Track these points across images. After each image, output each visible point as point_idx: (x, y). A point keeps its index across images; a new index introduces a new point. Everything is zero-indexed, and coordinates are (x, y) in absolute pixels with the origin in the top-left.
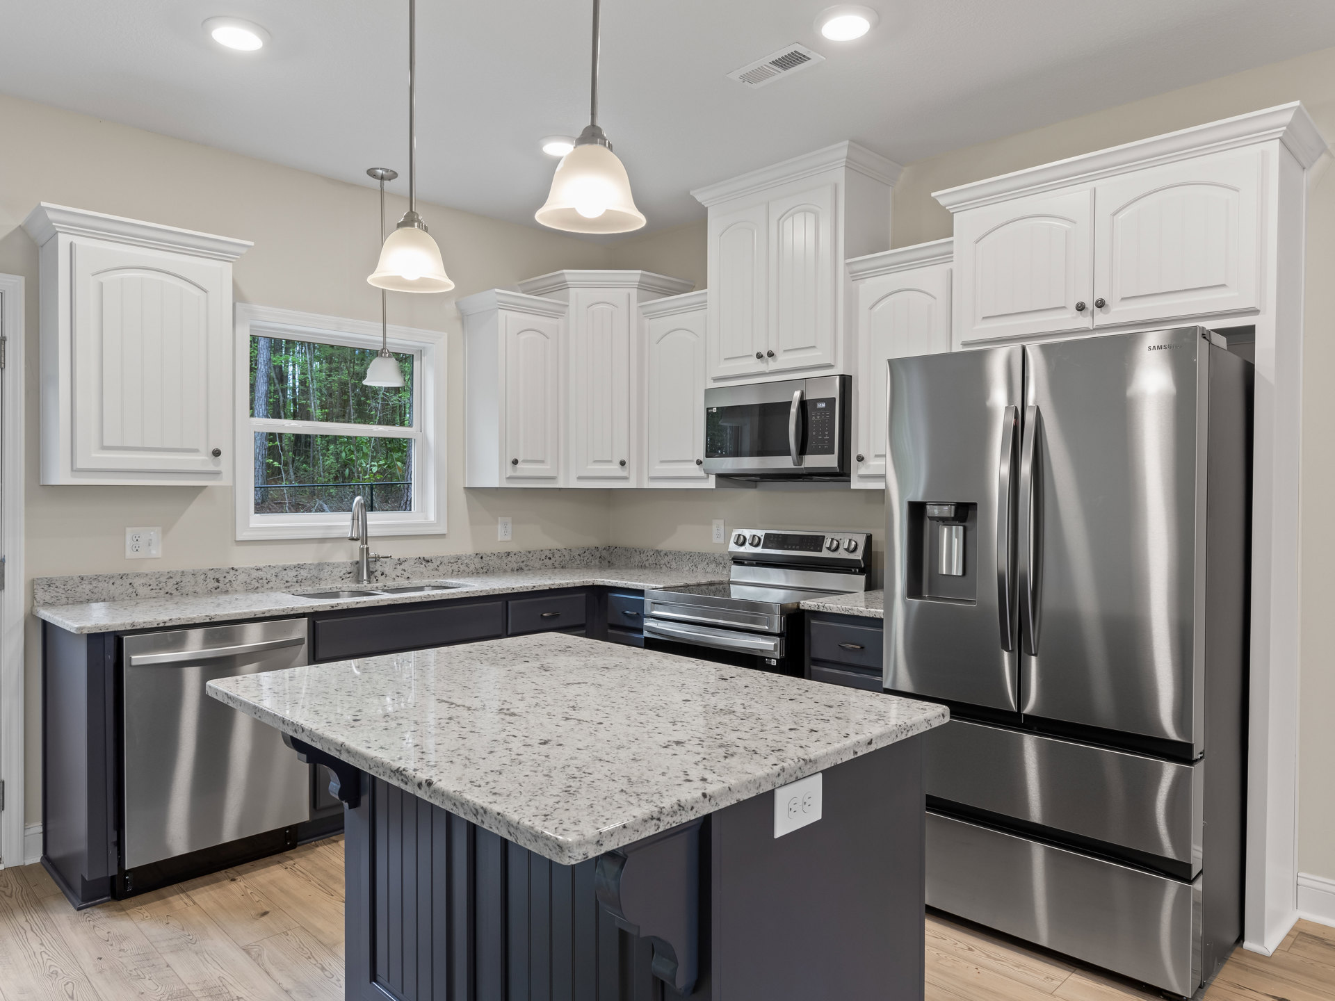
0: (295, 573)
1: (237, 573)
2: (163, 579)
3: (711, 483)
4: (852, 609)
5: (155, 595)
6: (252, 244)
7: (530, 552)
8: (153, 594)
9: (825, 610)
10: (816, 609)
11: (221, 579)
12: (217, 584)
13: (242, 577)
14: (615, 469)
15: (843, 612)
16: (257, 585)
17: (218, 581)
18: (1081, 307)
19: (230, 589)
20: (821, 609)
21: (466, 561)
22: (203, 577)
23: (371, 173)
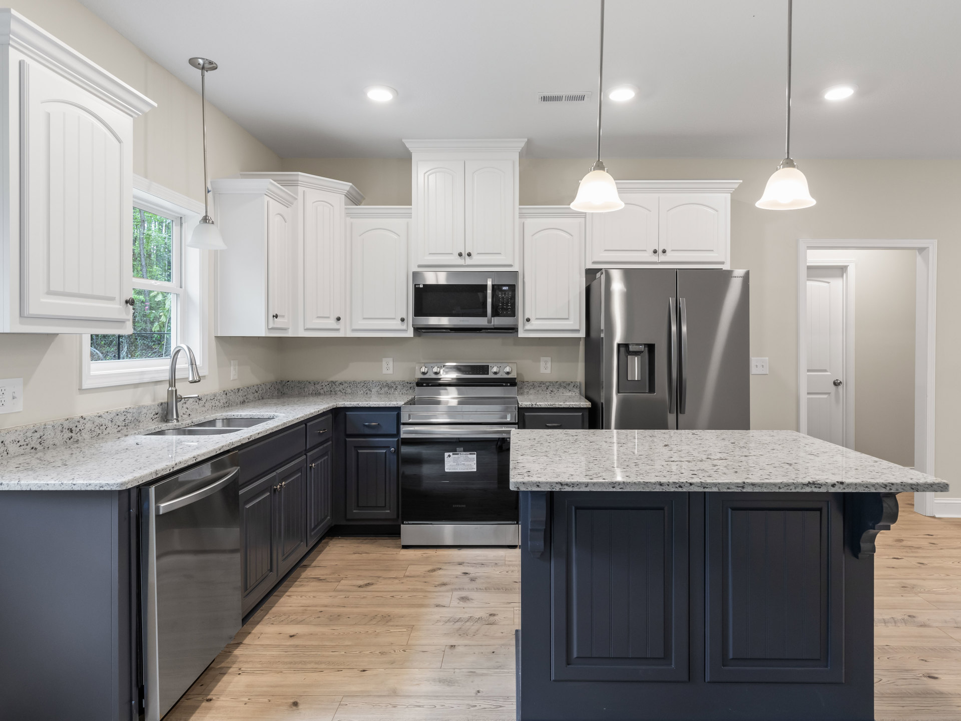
0: (123, 418)
1: (85, 421)
2: (29, 434)
3: (410, 333)
4: (555, 404)
5: (22, 451)
6: (156, 105)
7: (248, 388)
8: (21, 450)
9: (537, 406)
10: (530, 406)
11: (74, 429)
12: (70, 434)
13: (89, 425)
14: (332, 323)
15: (549, 406)
16: (99, 432)
17: (71, 431)
18: (655, 252)
19: (80, 438)
20: (534, 406)
21: (219, 398)
22: (60, 428)
23: (193, 62)
